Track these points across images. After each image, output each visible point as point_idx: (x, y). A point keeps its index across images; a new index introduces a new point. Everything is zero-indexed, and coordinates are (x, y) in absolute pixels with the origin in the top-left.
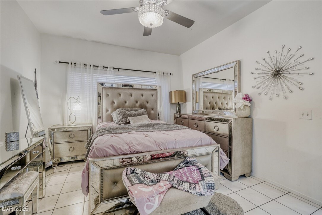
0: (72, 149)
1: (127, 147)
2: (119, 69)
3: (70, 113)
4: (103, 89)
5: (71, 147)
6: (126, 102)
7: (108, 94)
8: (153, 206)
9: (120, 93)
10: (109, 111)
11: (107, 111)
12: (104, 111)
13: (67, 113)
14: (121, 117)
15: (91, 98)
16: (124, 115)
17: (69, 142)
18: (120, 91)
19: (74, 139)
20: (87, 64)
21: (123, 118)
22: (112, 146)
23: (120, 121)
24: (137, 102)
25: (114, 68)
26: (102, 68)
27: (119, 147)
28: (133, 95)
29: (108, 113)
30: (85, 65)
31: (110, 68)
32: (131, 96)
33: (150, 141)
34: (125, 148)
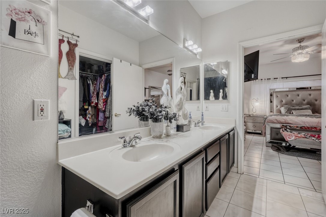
0: (254, 126)
1: (284, 121)
2: (287, 78)
3: (252, 107)
4: (274, 93)
5: (254, 125)
6: (293, 101)
7: (278, 95)
8: (291, 138)
9: (288, 95)
10: (279, 107)
11: (277, 107)
12: (275, 107)
13: (251, 107)
14: (287, 110)
15: (265, 99)
16: (289, 109)
17: (252, 122)
18: (288, 93)
19: (255, 121)
20: (263, 79)
21: (288, 111)
22: (276, 119)
23: (286, 113)
24: (304, 100)
25: (282, 78)
26: (273, 80)
27: (279, 120)
28: (300, 95)
29: (278, 108)
30: (261, 80)
31: (280, 78)
32: (299, 96)
33: (298, 120)
34: (283, 121)
